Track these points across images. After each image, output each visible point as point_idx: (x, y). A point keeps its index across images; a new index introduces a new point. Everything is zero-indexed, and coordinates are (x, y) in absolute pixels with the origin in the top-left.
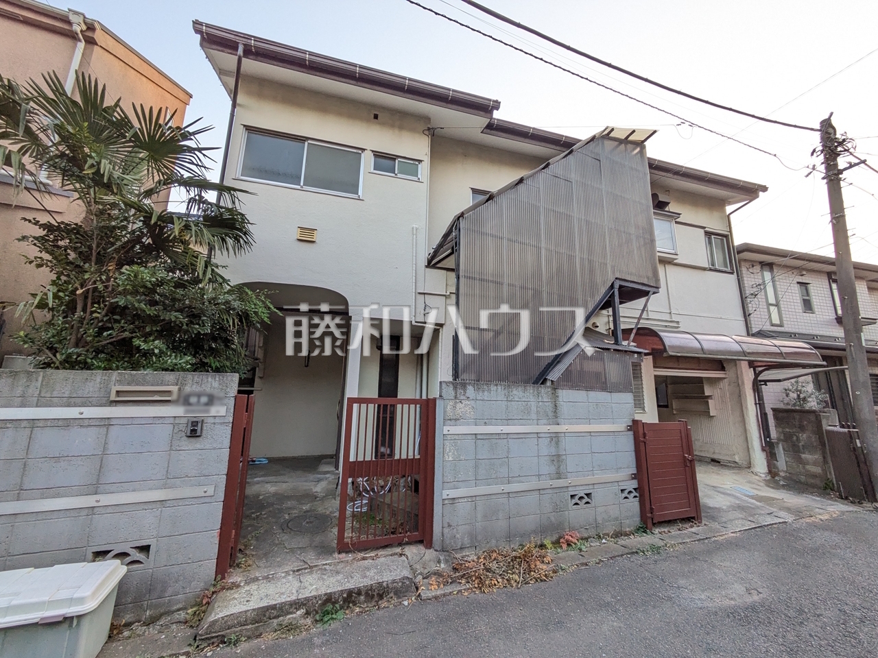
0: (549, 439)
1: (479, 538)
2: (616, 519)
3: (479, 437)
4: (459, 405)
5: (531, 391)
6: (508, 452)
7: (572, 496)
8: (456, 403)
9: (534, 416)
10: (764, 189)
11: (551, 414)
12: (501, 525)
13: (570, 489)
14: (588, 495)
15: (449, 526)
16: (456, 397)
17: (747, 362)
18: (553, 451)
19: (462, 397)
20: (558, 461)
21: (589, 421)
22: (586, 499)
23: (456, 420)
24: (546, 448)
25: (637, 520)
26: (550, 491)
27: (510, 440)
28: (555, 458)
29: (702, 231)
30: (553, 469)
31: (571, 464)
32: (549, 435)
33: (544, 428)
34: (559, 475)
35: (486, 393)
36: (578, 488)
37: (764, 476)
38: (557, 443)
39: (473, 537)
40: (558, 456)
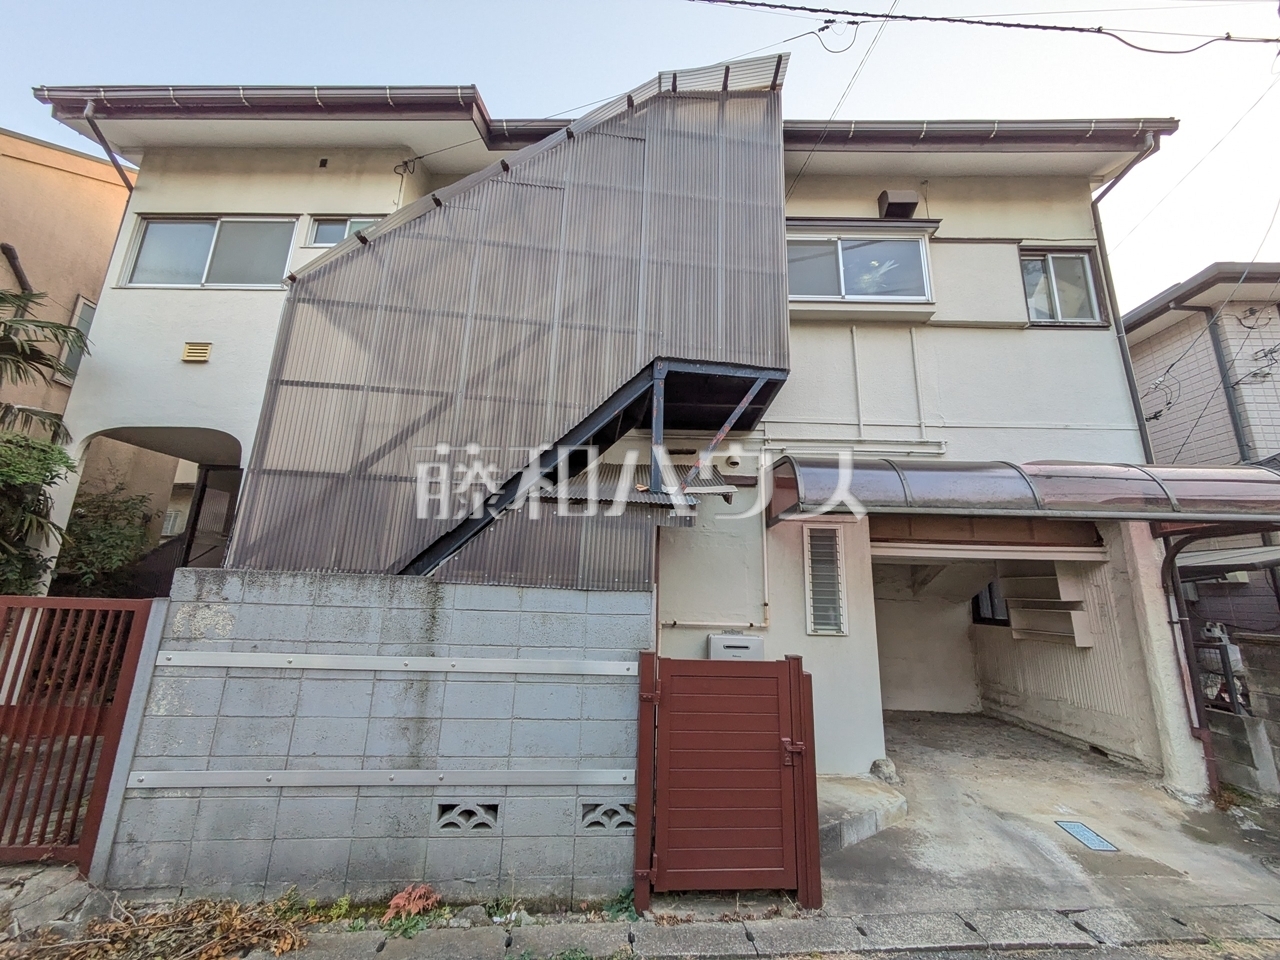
0: (402, 685)
1: (195, 872)
2: (560, 869)
3: (233, 673)
4: (203, 613)
5: (375, 588)
6: (297, 705)
7: (445, 809)
8: (197, 608)
9: (373, 637)
10: (1170, 126)
11: (416, 634)
12: (251, 851)
13: (439, 792)
14: (492, 809)
15: (131, 841)
16: (198, 598)
17: (1145, 525)
18: (410, 709)
19: (212, 598)
20: (419, 730)
21: (517, 650)
22: (482, 816)
23: (189, 639)
24: (392, 702)
25: (622, 879)
26: (387, 792)
27: (306, 683)
28: (411, 724)
29: (1014, 248)
30: (403, 747)
31: (449, 739)
32: (404, 676)
33: (391, 662)
34: (416, 761)
35: (267, 591)
36: (459, 791)
37: (1193, 801)
38: (423, 694)
39: (179, 867)
40: (422, 720)
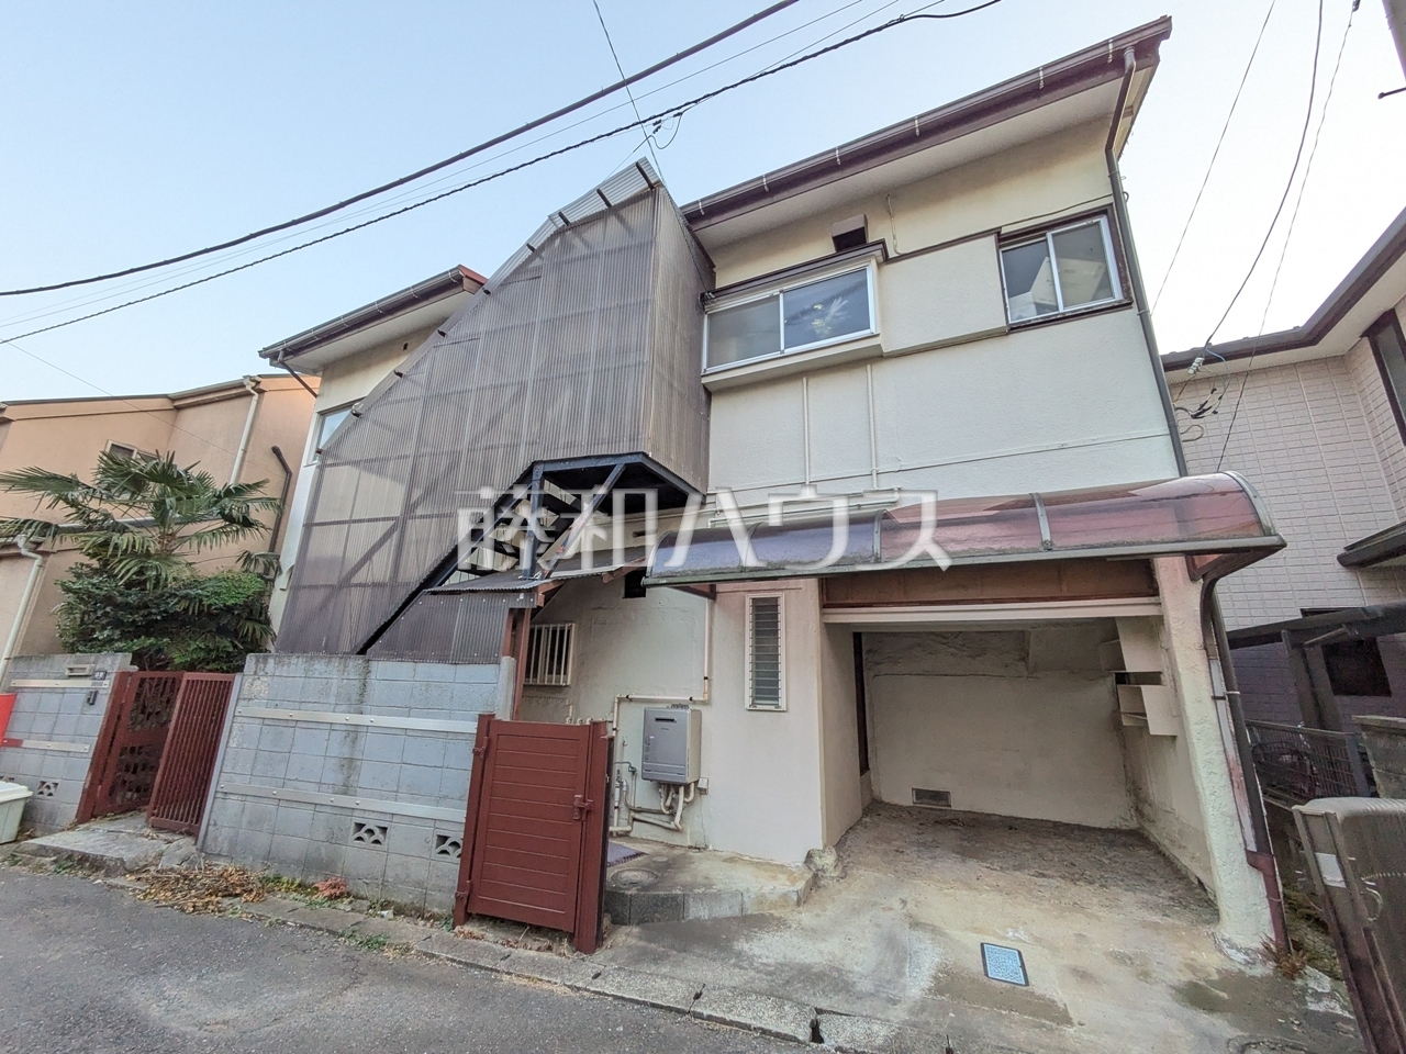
0: (344, 734)
2: (419, 884)
3: (266, 722)
4: (257, 683)
5: (336, 664)
6: (292, 746)
7: (360, 826)
8: (254, 680)
9: (332, 700)
11: (355, 697)
12: (262, 840)
13: (356, 813)
14: (384, 830)
16: (255, 673)
17: (1180, 561)
18: (346, 752)
19: (262, 673)
20: (350, 767)
21: (408, 711)
22: (378, 835)
24: (338, 748)
25: (451, 900)
26: (328, 810)
27: (298, 730)
28: (346, 761)
29: (991, 240)
30: (340, 779)
31: (365, 775)
32: (345, 728)
33: (341, 718)
34: (346, 789)
35: (285, 668)
36: (366, 815)
38: (354, 741)
40: (351, 760)
